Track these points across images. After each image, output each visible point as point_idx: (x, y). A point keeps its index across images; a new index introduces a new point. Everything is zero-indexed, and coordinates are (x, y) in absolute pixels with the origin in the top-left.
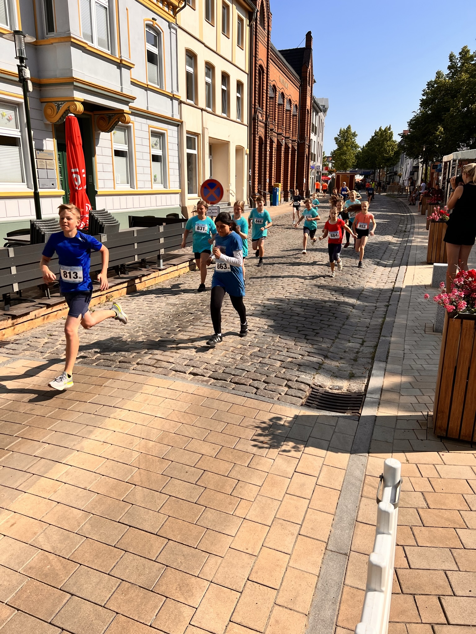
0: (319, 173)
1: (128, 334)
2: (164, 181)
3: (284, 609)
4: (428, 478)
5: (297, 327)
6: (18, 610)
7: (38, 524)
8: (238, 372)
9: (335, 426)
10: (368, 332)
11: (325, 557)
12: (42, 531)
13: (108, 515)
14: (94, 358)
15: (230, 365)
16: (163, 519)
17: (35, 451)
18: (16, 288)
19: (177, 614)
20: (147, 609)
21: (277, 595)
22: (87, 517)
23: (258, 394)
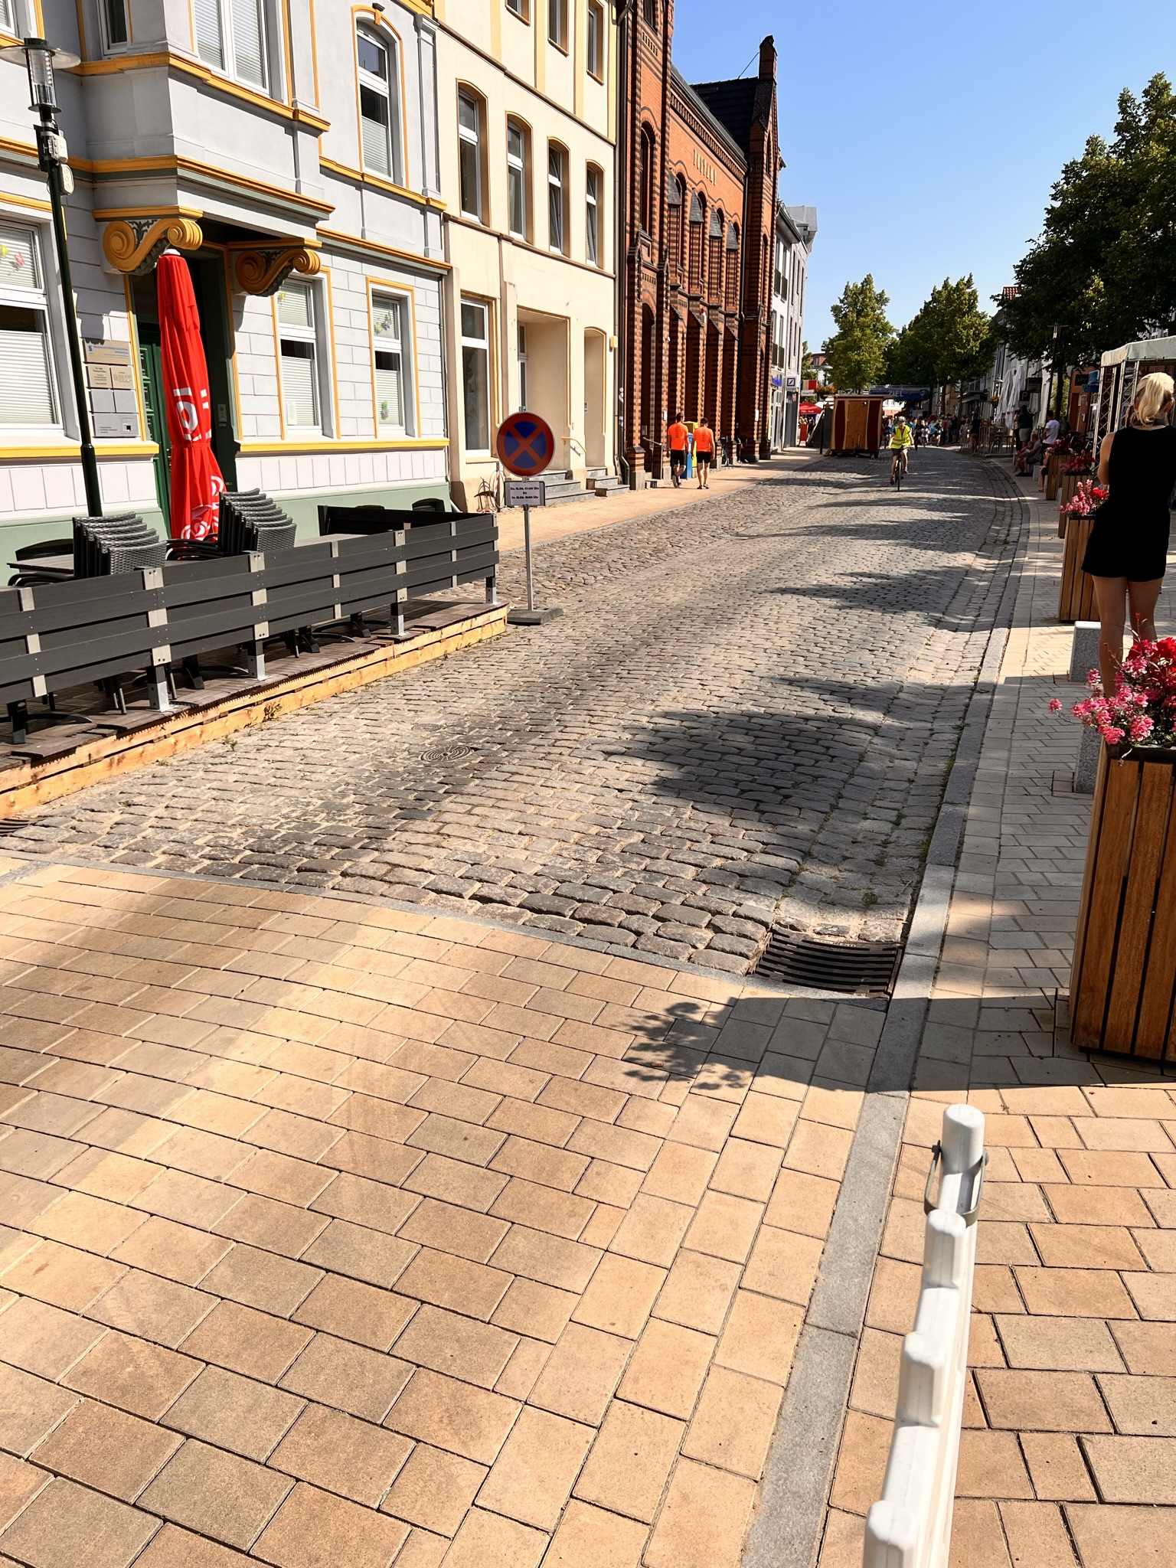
0: (794, 396)
1: (320, 802)
2: (407, 418)
3: (702, 1467)
4: (1055, 1150)
5: (737, 782)
6: (56, 1474)
7: (104, 1268)
8: (591, 894)
9: (830, 1025)
10: (913, 792)
11: (802, 1343)
12: (112, 1283)
13: (274, 1243)
14: (236, 860)
15: (570, 876)
16: (407, 1252)
17: (92, 1090)
18: (40, 687)
19: (443, 1480)
20: (371, 1469)
21: (686, 1433)
22: (221, 1248)
23: (639, 946)
